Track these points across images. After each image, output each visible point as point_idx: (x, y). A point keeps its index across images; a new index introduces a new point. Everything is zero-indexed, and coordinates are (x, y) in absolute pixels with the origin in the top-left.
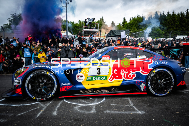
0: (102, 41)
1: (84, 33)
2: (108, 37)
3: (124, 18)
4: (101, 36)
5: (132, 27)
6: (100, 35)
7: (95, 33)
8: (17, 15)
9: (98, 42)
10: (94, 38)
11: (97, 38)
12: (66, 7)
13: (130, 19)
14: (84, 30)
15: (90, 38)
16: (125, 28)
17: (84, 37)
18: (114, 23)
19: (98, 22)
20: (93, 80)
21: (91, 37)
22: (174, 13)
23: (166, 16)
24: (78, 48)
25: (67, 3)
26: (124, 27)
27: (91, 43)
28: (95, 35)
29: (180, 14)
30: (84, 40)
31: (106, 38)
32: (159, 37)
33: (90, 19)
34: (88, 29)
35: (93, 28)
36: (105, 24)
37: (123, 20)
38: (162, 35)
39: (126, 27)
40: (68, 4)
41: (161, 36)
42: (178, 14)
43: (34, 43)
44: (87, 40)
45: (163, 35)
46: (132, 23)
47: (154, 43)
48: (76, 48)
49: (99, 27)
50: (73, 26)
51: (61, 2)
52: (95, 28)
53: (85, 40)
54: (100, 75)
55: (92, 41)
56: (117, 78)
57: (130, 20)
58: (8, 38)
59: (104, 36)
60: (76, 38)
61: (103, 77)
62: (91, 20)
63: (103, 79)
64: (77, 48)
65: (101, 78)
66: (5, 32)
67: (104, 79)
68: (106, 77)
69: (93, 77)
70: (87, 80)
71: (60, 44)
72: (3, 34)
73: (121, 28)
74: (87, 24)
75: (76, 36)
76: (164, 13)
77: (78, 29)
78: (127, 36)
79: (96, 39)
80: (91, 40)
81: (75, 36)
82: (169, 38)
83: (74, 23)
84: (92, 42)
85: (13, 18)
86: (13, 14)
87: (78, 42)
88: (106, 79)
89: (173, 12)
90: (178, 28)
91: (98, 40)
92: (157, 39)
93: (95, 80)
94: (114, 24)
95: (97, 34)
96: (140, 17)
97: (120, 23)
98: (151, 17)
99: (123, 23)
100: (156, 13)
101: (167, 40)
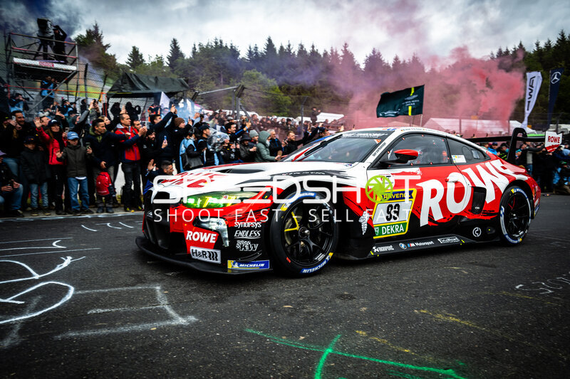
2: (115, 96)
3: (175, 42)
4: (86, 92)
5: (200, 76)
6: (82, 88)
7: (65, 77)
10: (59, 97)
13: (195, 48)
16: (177, 74)
18: (140, 53)
21: (46, 91)
22: (315, 49)
23: (296, 53)
26: (173, 71)
27: (47, 113)
28: (62, 87)
29: (329, 52)
30: (15, 100)
31: (108, 99)
32: (279, 112)
36: (105, 52)
37: (171, 48)
38: (286, 108)
39: (180, 73)
41: (283, 111)
42: (325, 54)
44: (28, 99)
45: (288, 110)
46: (199, 62)
49: (77, 56)
53: (19, 101)
55: (52, 106)
57: (194, 52)
59: (100, 92)
73: (163, 72)
76: (289, 46)
78: (181, 98)
79: (64, 101)
80: (48, 102)
82: (300, 118)
84: (50, 111)
89: (313, 47)
90: (325, 92)
92: (270, 118)
94: (141, 56)
95: (73, 81)
96: (224, 45)
97: (159, 56)
98: (256, 53)
99: (170, 59)
100: (270, 40)
101: (296, 121)
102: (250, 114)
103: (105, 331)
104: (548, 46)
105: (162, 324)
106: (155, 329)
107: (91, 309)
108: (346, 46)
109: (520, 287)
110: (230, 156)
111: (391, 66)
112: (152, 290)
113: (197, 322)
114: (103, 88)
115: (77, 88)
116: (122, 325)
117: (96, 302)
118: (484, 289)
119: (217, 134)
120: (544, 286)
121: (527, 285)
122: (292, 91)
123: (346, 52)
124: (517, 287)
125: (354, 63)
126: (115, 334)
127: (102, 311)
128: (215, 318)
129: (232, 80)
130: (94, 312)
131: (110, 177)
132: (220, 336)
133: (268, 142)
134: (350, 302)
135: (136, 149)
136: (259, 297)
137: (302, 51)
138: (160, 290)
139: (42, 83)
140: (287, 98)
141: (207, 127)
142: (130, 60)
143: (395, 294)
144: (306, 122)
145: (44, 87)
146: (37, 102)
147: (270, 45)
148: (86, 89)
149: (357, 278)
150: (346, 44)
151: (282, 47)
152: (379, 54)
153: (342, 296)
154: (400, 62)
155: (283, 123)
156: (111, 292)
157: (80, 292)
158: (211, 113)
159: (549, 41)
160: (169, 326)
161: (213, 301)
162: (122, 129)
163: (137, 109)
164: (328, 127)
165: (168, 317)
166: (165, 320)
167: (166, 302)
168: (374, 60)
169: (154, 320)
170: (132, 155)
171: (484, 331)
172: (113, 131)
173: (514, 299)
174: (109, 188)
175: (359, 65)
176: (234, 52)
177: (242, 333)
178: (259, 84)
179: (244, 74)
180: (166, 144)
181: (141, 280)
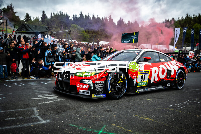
2: (19, 33)
3: (44, 12)
5: (54, 26)
13: (52, 15)
16: (45, 25)
22: (99, 17)
23: (91, 18)
26: (43, 23)
29: (104, 18)
31: (16, 34)
32: (85, 41)
37: (42, 14)
39: (46, 24)
41: (87, 40)
45: (88, 40)
46: (53, 20)
47: (78, 46)
49: (3, 16)
57: (51, 16)
59: (13, 31)
73: (39, 24)
76: (89, 15)
78: (46, 34)
82: (93, 43)
89: (98, 16)
90: (103, 33)
92: (81, 43)
94: (30, 17)
95: (1, 26)
96: (63, 14)
97: (37, 17)
98: (76, 17)
99: (42, 18)
100: (81, 13)
101: (91, 44)
102: (73, 41)
103: (12, 127)
104: (182, 19)
105: (36, 123)
106: (33, 125)
107: (7, 118)
108: (110, 16)
109: (171, 106)
110: (65, 57)
111: (127, 24)
112: (33, 110)
113: (50, 122)
114: (14, 30)
115: (3, 29)
116: (20, 124)
117: (9, 115)
118: (158, 107)
119: (60, 49)
120: (179, 106)
121: (173, 105)
122: (90, 33)
123: (110, 18)
124: (170, 106)
125: (113, 22)
126: (17, 128)
127: (11, 119)
128: (57, 121)
129: (66, 28)
130: (8, 119)
131: (16, 65)
132: (59, 127)
133: (80, 52)
134: (110, 113)
135: (27, 54)
136: (75, 112)
137: (94, 17)
138: (36, 110)
140: (88, 35)
141: (56, 46)
142: (25, 18)
143: (127, 110)
144: (95, 44)
147: (81, 14)
148: (7, 30)
149: (113, 104)
150: (110, 15)
151: (86, 16)
152: (122, 19)
153: (107, 111)
154: (130, 23)
155: (86, 45)
156: (15, 111)
157: (2, 111)
158: (58, 40)
159: (183, 17)
160: (39, 124)
161: (57, 114)
162: (21, 46)
163: (28, 38)
164: (103, 47)
165: (39, 121)
166: (37, 122)
167: (38, 115)
168: (121, 22)
169: (33, 122)
170: (26, 56)
171: (158, 122)
172: (17, 47)
173: (169, 111)
174: (16, 69)
175: (115, 23)
176: (67, 17)
177: (68, 126)
178: (77, 29)
179: (72, 25)
180: (40, 52)
181: (28, 106)
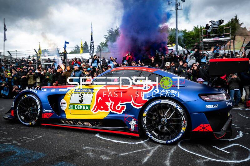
0: (236, 55)
1: (204, 45)
4: (234, 48)
6: (232, 47)
7: (223, 43)
8: (114, 30)
9: (230, 57)
10: (222, 52)
11: (227, 52)
12: (176, 10)
14: (204, 40)
15: (213, 52)
17: (203, 51)
19: (228, 25)
20: (76, 109)
21: (215, 51)
24: (196, 68)
25: (177, 4)
28: (223, 47)
30: (203, 56)
33: (214, 23)
34: (211, 38)
35: (221, 36)
36: (241, 27)
40: (179, 5)
43: (133, 63)
44: (208, 55)
48: (192, 68)
49: (230, 33)
50: (185, 36)
51: (169, 4)
52: (222, 36)
53: (205, 56)
54: (82, 103)
55: (218, 57)
56: (101, 109)
58: (104, 59)
59: (241, 47)
60: (191, 54)
61: (86, 106)
62: (217, 24)
63: (85, 108)
64: (194, 68)
65: (84, 108)
66: (102, 52)
67: (87, 110)
68: (89, 107)
69: (76, 106)
70: (69, 109)
71: (167, 64)
72: (100, 54)
74: (209, 31)
75: (190, 50)
77: (192, 40)
79: (225, 54)
80: (216, 55)
81: (188, 50)
83: (187, 32)
85: (110, 34)
86: (110, 30)
87: (194, 59)
88: (89, 110)
91: (228, 54)
93: (78, 109)
95: (228, 44)
139: (214, 47)
145: (215, 49)
146: (211, 55)
